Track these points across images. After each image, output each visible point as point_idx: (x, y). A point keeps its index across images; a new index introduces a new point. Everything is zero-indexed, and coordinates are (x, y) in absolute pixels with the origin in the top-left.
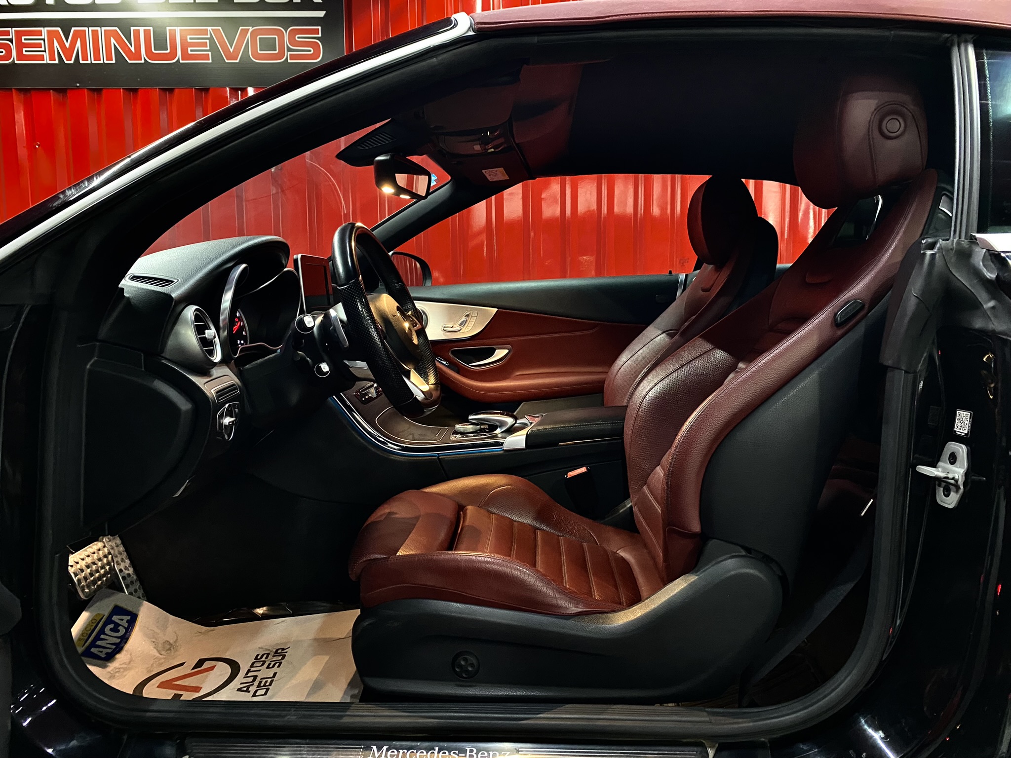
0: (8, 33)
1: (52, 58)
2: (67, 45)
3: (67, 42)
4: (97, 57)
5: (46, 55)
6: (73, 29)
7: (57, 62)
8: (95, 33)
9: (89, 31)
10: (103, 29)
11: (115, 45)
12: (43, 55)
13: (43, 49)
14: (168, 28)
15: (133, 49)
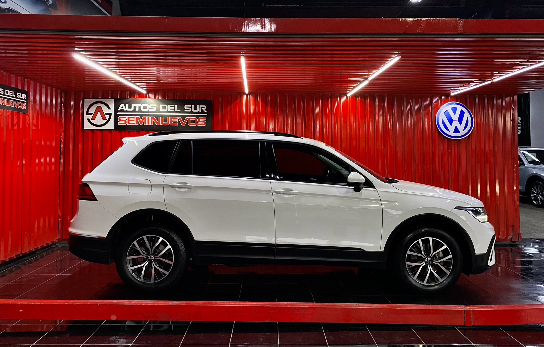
0: (126, 117)
1: (137, 123)
2: (141, 121)
3: (141, 119)
4: (149, 124)
5: (135, 123)
6: (143, 117)
7: (138, 125)
8: (148, 118)
9: (147, 117)
10: (151, 117)
11: (153, 121)
12: (134, 123)
13: (135, 121)
14: (167, 117)
15: (158, 122)
